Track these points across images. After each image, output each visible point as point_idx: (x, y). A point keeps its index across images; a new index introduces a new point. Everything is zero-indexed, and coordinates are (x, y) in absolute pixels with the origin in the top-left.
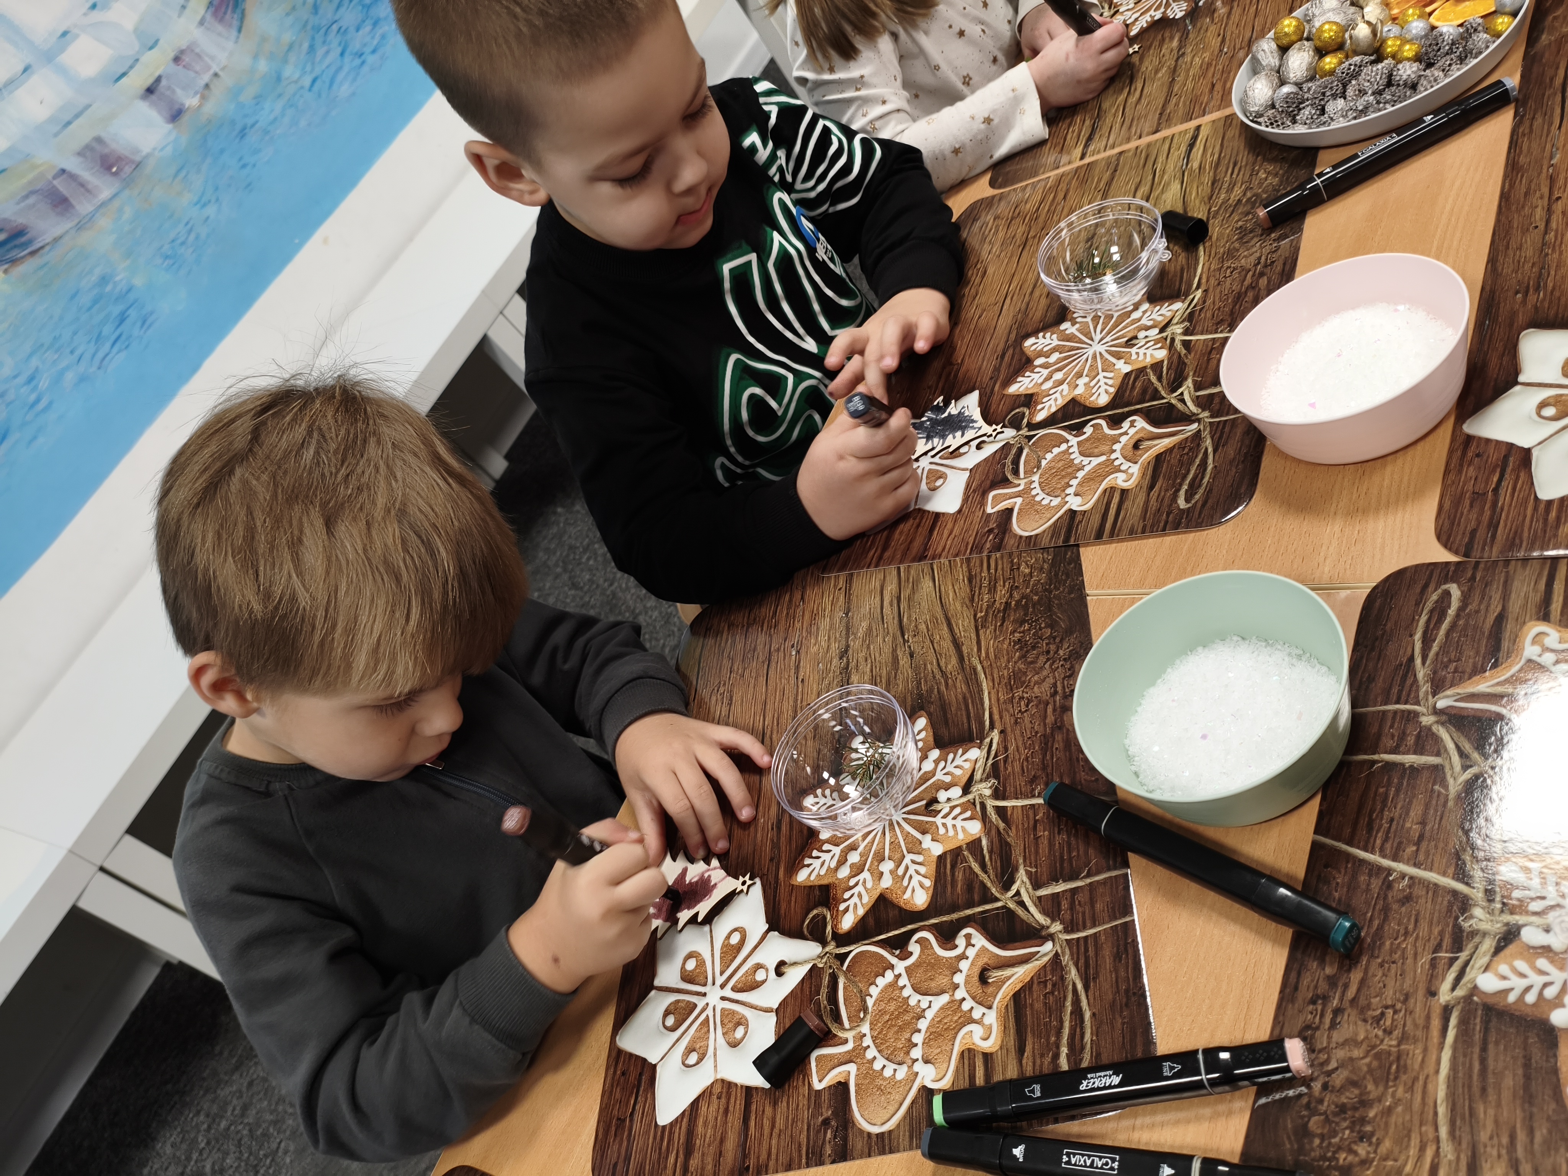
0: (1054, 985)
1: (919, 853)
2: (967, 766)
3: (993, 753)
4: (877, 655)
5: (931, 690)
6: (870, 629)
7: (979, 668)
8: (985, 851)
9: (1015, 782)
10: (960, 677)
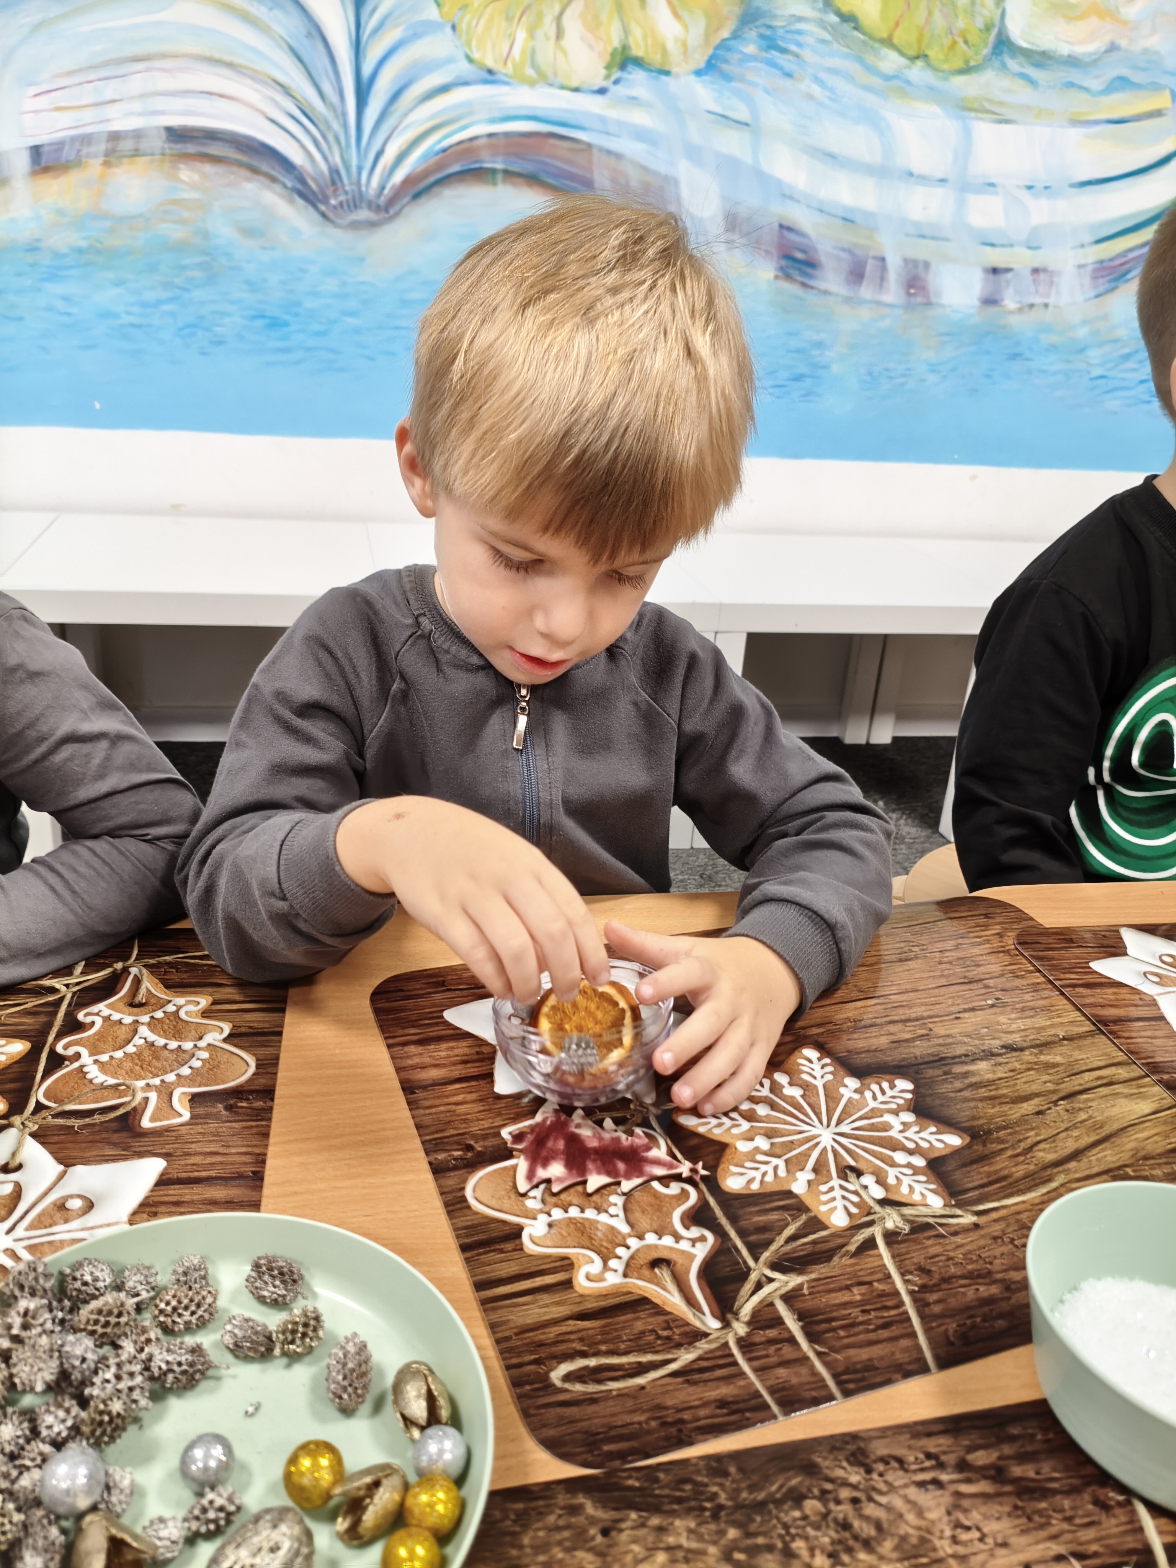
0: (668, 1338)
1: (788, 1171)
2: (917, 1197)
3: (944, 1221)
4: (1023, 1080)
5: (1000, 1141)
6: (1055, 1065)
7: (1054, 1185)
8: (812, 1237)
9: (914, 1251)
10: (1032, 1167)
